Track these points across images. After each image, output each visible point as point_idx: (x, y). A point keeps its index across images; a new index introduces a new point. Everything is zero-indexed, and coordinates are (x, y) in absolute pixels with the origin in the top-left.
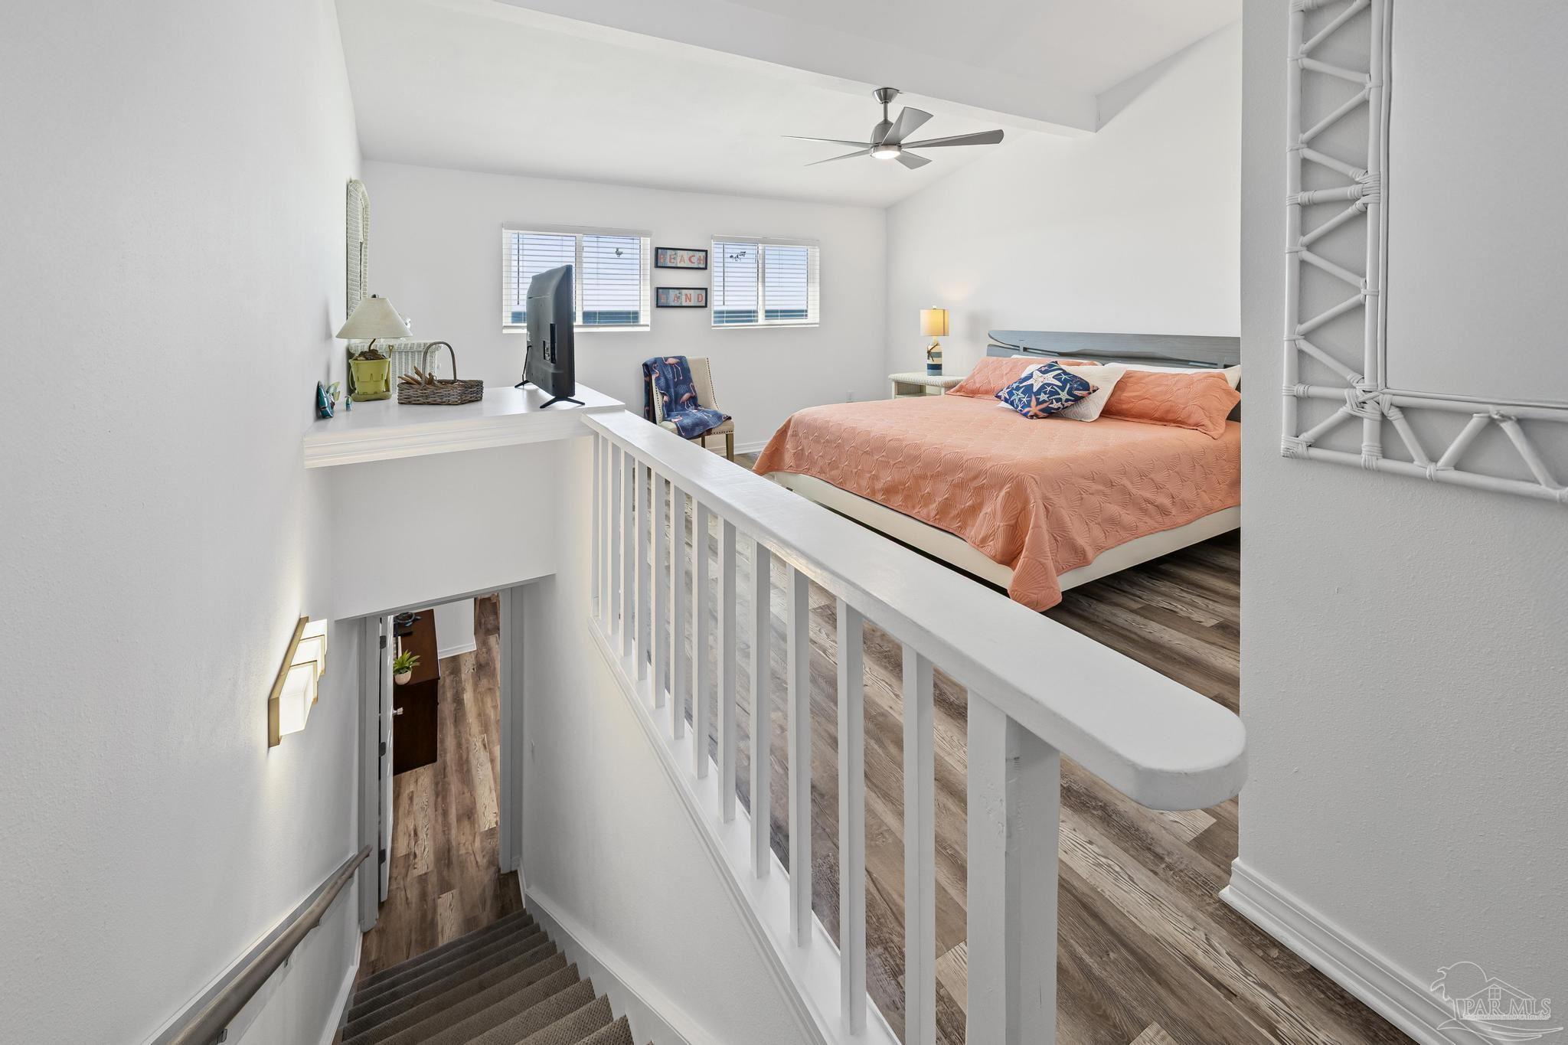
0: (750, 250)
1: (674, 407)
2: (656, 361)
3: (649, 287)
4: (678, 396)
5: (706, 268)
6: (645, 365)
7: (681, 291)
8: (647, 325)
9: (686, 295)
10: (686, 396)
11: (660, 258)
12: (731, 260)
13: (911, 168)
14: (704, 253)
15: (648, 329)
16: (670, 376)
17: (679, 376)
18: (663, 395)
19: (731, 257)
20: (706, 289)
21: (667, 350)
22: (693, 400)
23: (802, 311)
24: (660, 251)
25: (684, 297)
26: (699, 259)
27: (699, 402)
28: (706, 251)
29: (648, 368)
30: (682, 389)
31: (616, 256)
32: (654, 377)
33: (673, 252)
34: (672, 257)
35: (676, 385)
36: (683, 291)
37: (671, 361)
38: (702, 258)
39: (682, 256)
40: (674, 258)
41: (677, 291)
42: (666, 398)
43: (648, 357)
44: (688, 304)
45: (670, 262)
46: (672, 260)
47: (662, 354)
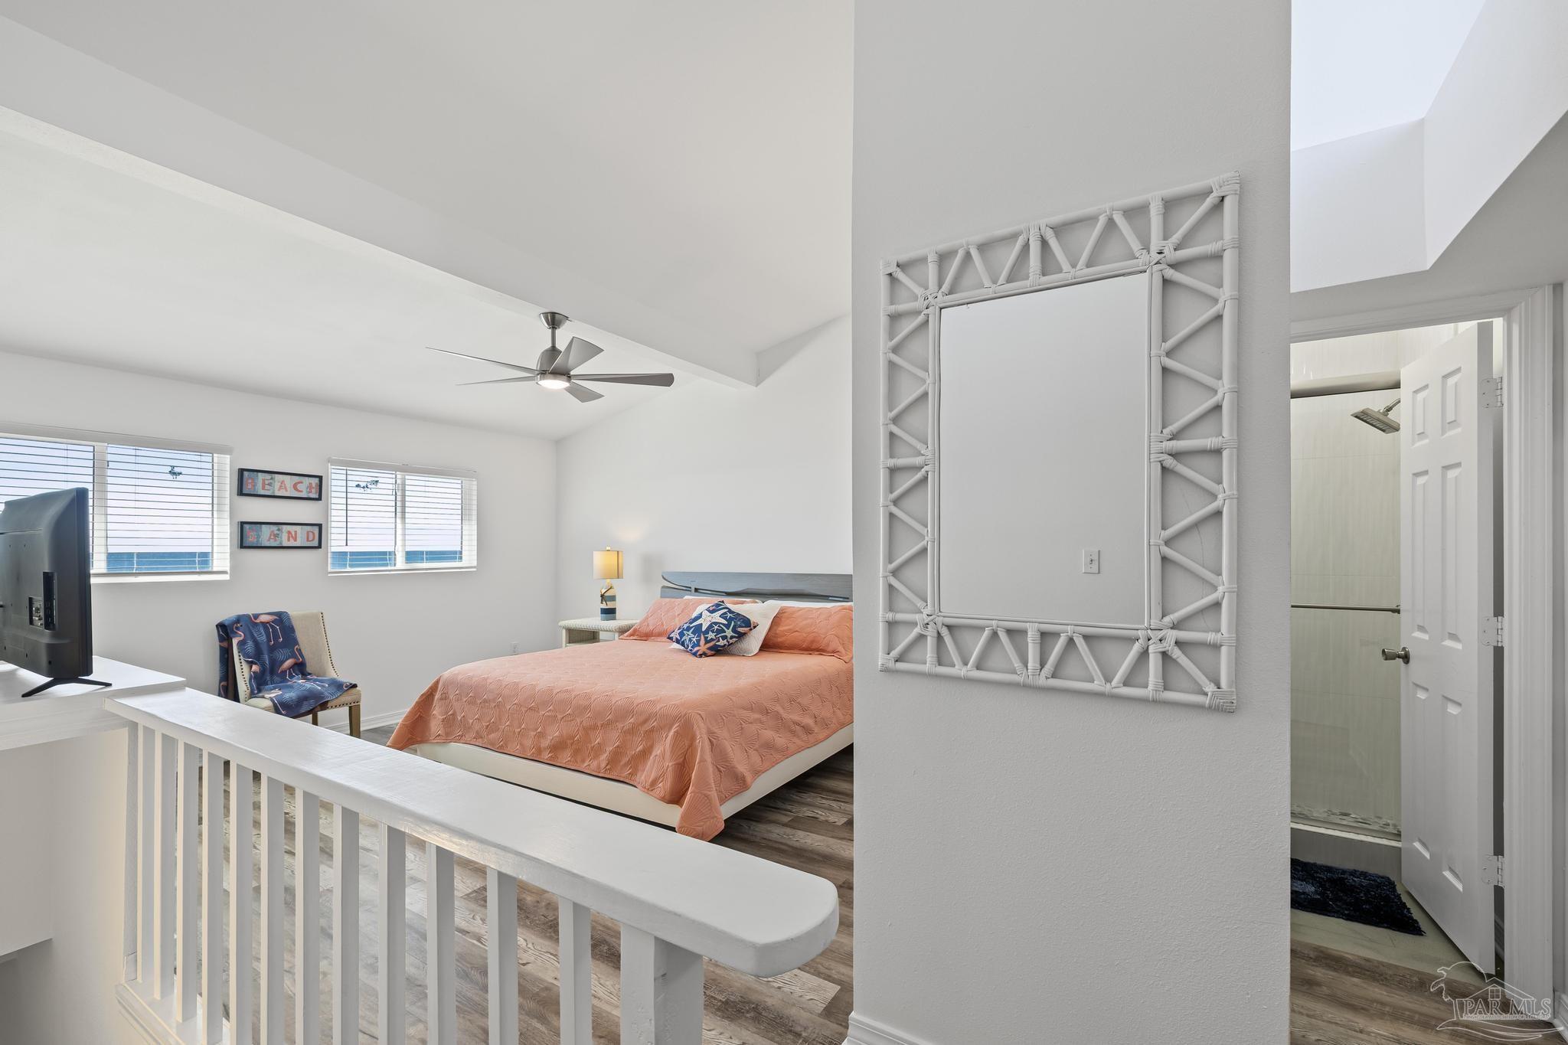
0: (387, 480)
1: (268, 678)
2: (238, 619)
3: (228, 522)
4: (275, 664)
5: (319, 499)
6: (221, 627)
7: (280, 527)
8: (224, 572)
9: (289, 533)
10: (289, 663)
11: (245, 483)
12: (358, 490)
13: (583, 401)
14: (317, 480)
15: (227, 577)
16: (262, 638)
17: (276, 637)
18: (251, 664)
19: (358, 486)
20: (320, 526)
21: (260, 604)
22: (300, 668)
23: (455, 552)
24: (246, 473)
25: (285, 536)
26: (310, 486)
27: (309, 669)
28: (320, 478)
29: (225, 631)
30: (280, 654)
31: (170, 477)
32: (235, 642)
33: (268, 476)
34: (267, 482)
35: (272, 649)
36: (284, 527)
37: (264, 618)
38: (314, 485)
39: (283, 482)
40: (269, 484)
41: (274, 528)
42: (255, 668)
43: (227, 614)
44: (292, 543)
45: (263, 488)
46: (267, 487)
47: (250, 611)
